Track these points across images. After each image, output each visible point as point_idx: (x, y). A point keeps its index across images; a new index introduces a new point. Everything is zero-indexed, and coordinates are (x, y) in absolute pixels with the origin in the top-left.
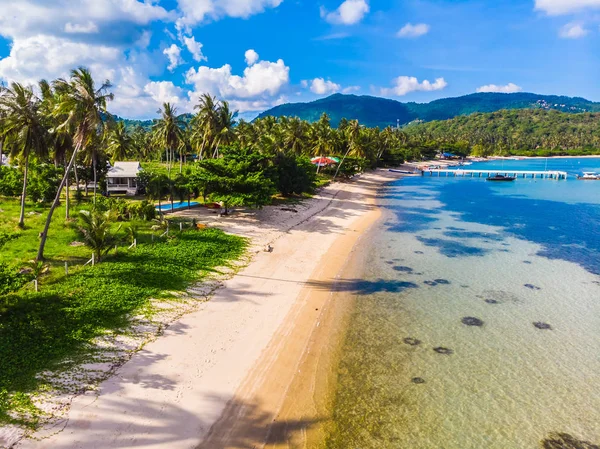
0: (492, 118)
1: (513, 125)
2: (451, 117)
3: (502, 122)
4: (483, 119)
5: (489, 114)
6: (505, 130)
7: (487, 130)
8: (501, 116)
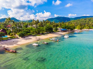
0: (85, 19)
1: (90, 21)
2: (77, 19)
3: (87, 20)
4: (83, 20)
5: (84, 19)
6: (88, 22)
7: (84, 22)
8: (87, 19)
